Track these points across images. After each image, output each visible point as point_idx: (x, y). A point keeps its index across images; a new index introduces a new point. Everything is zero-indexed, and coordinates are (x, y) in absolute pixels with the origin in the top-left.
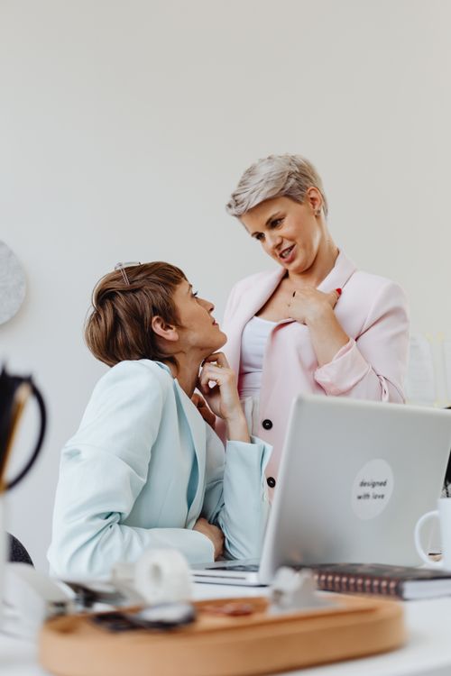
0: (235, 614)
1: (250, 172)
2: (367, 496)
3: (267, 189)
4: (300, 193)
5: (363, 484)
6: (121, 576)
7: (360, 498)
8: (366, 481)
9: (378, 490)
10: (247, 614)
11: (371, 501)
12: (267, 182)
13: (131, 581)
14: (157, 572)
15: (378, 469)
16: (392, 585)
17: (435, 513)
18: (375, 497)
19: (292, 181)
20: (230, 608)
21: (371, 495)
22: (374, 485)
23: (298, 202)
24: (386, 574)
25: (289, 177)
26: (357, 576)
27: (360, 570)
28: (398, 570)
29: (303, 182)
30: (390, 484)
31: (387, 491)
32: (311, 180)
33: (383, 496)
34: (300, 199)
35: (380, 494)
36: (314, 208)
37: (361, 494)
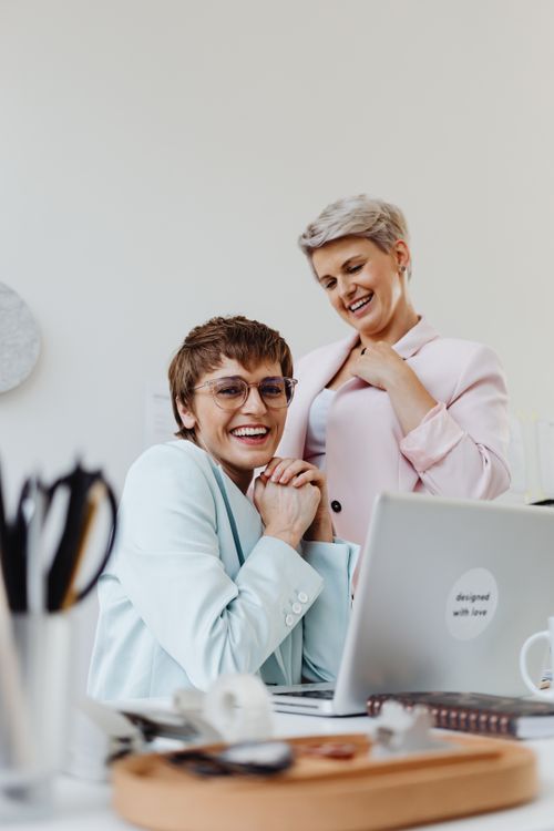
0: (336, 756)
1: (336, 207)
2: (466, 612)
3: (353, 223)
4: (388, 240)
5: (460, 598)
6: (187, 705)
7: (456, 614)
8: (465, 594)
9: (479, 605)
10: (348, 757)
11: (470, 618)
12: (354, 218)
13: (200, 711)
14: (230, 701)
15: (479, 580)
16: (504, 721)
17: (545, 634)
18: (476, 613)
19: (382, 225)
20: (328, 748)
21: (470, 611)
22: (474, 599)
23: (385, 251)
24: (495, 708)
25: (378, 220)
26: (459, 709)
27: (462, 702)
28: (506, 702)
29: (393, 231)
30: (494, 598)
31: (491, 606)
32: (401, 233)
33: (484, 613)
34: (387, 247)
35: (482, 609)
36: (399, 262)
37: (458, 609)
